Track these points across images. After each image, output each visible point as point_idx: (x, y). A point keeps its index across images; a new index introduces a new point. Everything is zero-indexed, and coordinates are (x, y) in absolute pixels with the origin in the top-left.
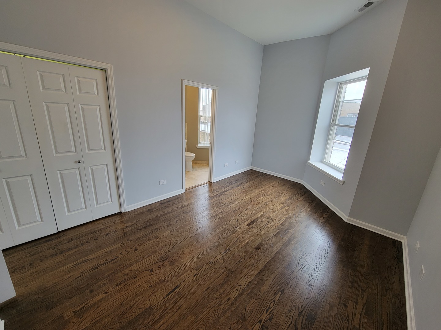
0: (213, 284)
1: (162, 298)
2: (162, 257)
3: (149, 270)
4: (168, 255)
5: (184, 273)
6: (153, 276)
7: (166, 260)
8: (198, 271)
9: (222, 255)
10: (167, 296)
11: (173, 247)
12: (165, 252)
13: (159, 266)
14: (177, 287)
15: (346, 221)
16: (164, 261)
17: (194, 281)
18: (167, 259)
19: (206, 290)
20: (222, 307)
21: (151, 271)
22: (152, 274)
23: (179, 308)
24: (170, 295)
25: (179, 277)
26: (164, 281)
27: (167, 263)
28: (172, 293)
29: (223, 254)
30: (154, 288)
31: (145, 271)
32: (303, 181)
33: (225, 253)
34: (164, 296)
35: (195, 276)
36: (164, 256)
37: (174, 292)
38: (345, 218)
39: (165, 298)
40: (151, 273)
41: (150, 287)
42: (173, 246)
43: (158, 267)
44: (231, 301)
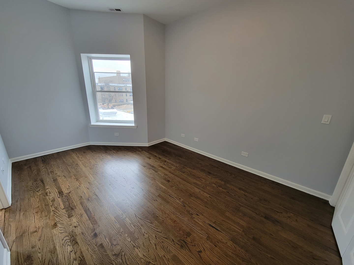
0: (202, 204)
1: (222, 234)
2: (182, 247)
3: (199, 255)
4: (179, 241)
5: (197, 222)
6: (205, 248)
7: (184, 242)
8: (193, 213)
9: (175, 199)
10: (220, 231)
11: (167, 238)
12: (173, 245)
13: (193, 246)
14: (210, 225)
15: (148, 146)
16: (186, 243)
17: (203, 215)
18: (183, 241)
19: (207, 208)
20: (216, 200)
21: (200, 252)
22: (203, 249)
23: (224, 221)
24: (218, 228)
25: (202, 226)
26: (208, 237)
27: (189, 239)
28: (216, 228)
30: (217, 243)
31: (201, 258)
32: (90, 142)
33: (173, 198)
34: (220, 233)
35: (197, 215)
36: (180, 244)
39: (221, 232)
40: (203, 251)
41: (216, 246)
42: (164, 239)
43: (195, 246)
44: (211, 196)
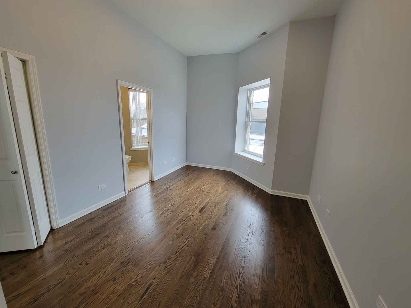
0: (186, 270)
1: (137, 302)
2: (122, 263)
3: (111, 280)
4: (129, 259)
5: (153, 270)
6: (118, 284)
7: (127, 264)
8: (167, 263)
9: (185, 243)
10: (141, 299)
11: (132, 249)
12: (125, 256)
13: (122, 272)
14: (150, 285)
15: (270, 193)
16: (126, 265)
17: (166, 274)
18: (129, 262)
19: (181, 278)
20: (200, 288)
21: (114, 279)
22: (117, 282)
23: (159, 305)
24: (145, 296)
25: (148, 276)
26: (133, 285)
27: (130, 266)
28: (147, 293)
29: (186, 241)
30: (124, 296)
31: (107, 282)
32: (232, 169)
33: (187, 240)
34: (138, 300)
35: (165, 269)
36: (125, 260)
37: (148, 292)
38: (269, 191)
39: (140, 301)
40: (115, 282)
41: (119, 296)
43: (122, 274)
44: (206, 280)
